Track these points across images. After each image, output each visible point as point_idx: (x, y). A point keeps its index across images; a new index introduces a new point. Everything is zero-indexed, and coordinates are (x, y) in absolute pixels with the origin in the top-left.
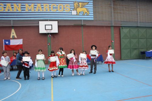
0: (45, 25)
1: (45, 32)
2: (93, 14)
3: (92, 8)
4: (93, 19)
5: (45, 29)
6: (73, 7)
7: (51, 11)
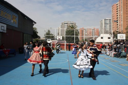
0: (2, 26)
1: (2, 31)
2: (17, 24)
3: (17, 20)
4: (17, 27)
5: (1, 29)
6: (12, 18)
7: (4, 17)
